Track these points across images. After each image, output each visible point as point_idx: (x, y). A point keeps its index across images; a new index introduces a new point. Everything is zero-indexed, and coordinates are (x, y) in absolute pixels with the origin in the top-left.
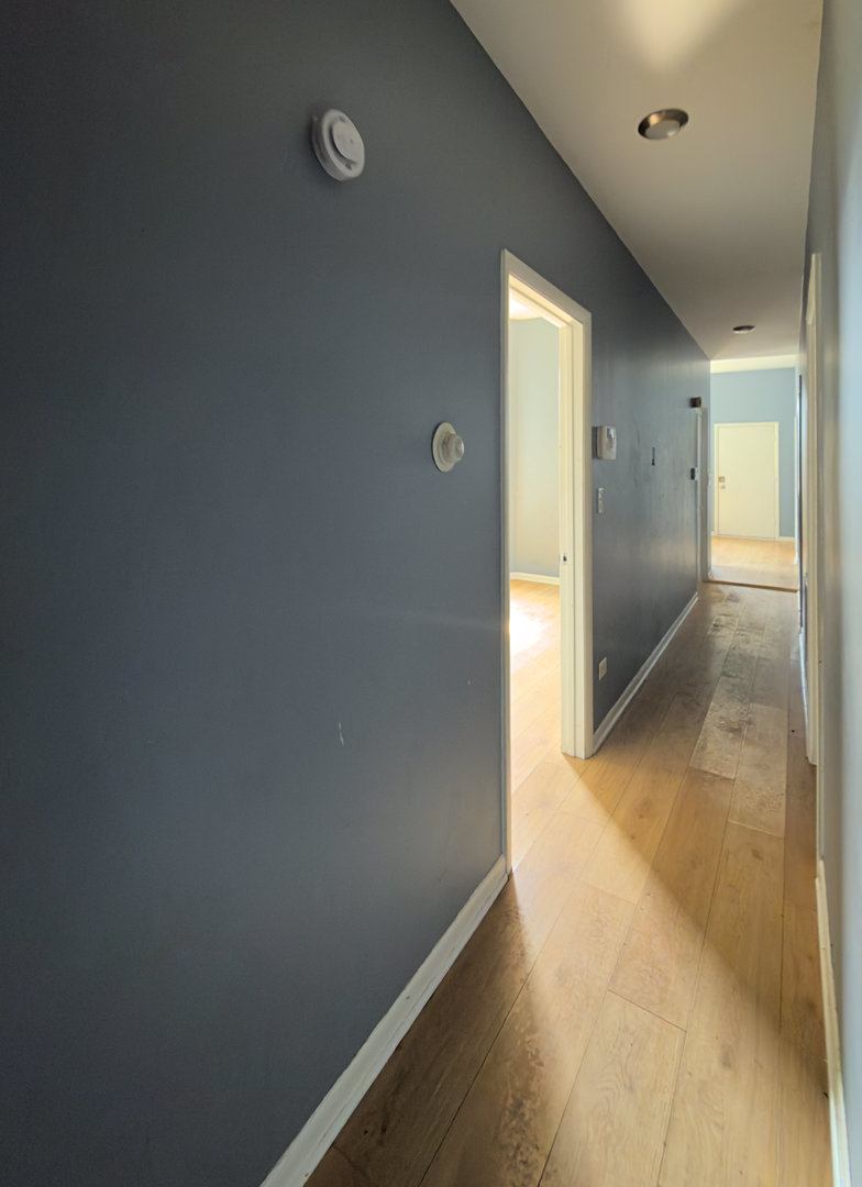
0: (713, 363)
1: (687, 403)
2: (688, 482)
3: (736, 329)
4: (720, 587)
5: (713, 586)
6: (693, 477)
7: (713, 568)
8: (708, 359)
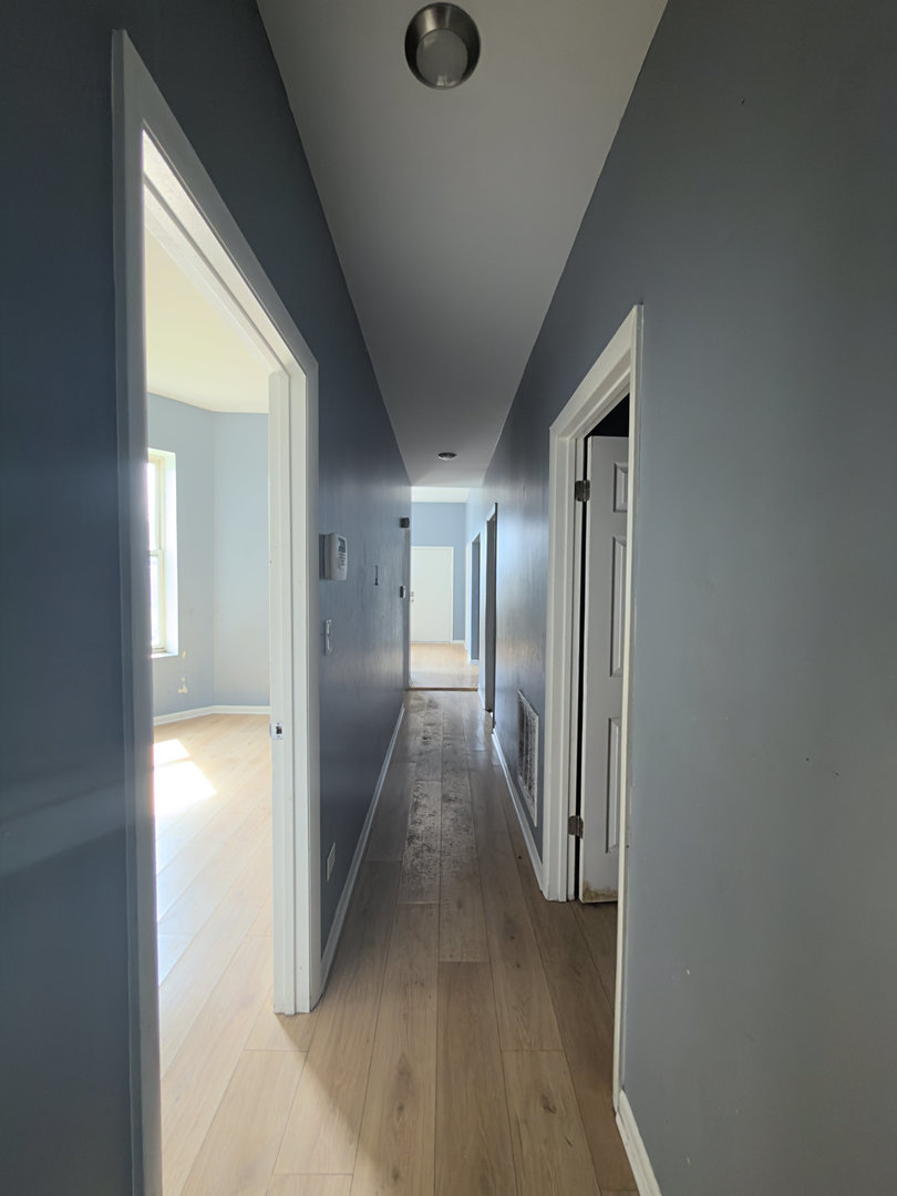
0: (414, 489)
1: (398, 523)
2: (398, 599)
3: (441, 455)
4: (419, 693)
5: (413, 694)
6: (402, 596)
7: (412, 675)
8: (410, 485)
